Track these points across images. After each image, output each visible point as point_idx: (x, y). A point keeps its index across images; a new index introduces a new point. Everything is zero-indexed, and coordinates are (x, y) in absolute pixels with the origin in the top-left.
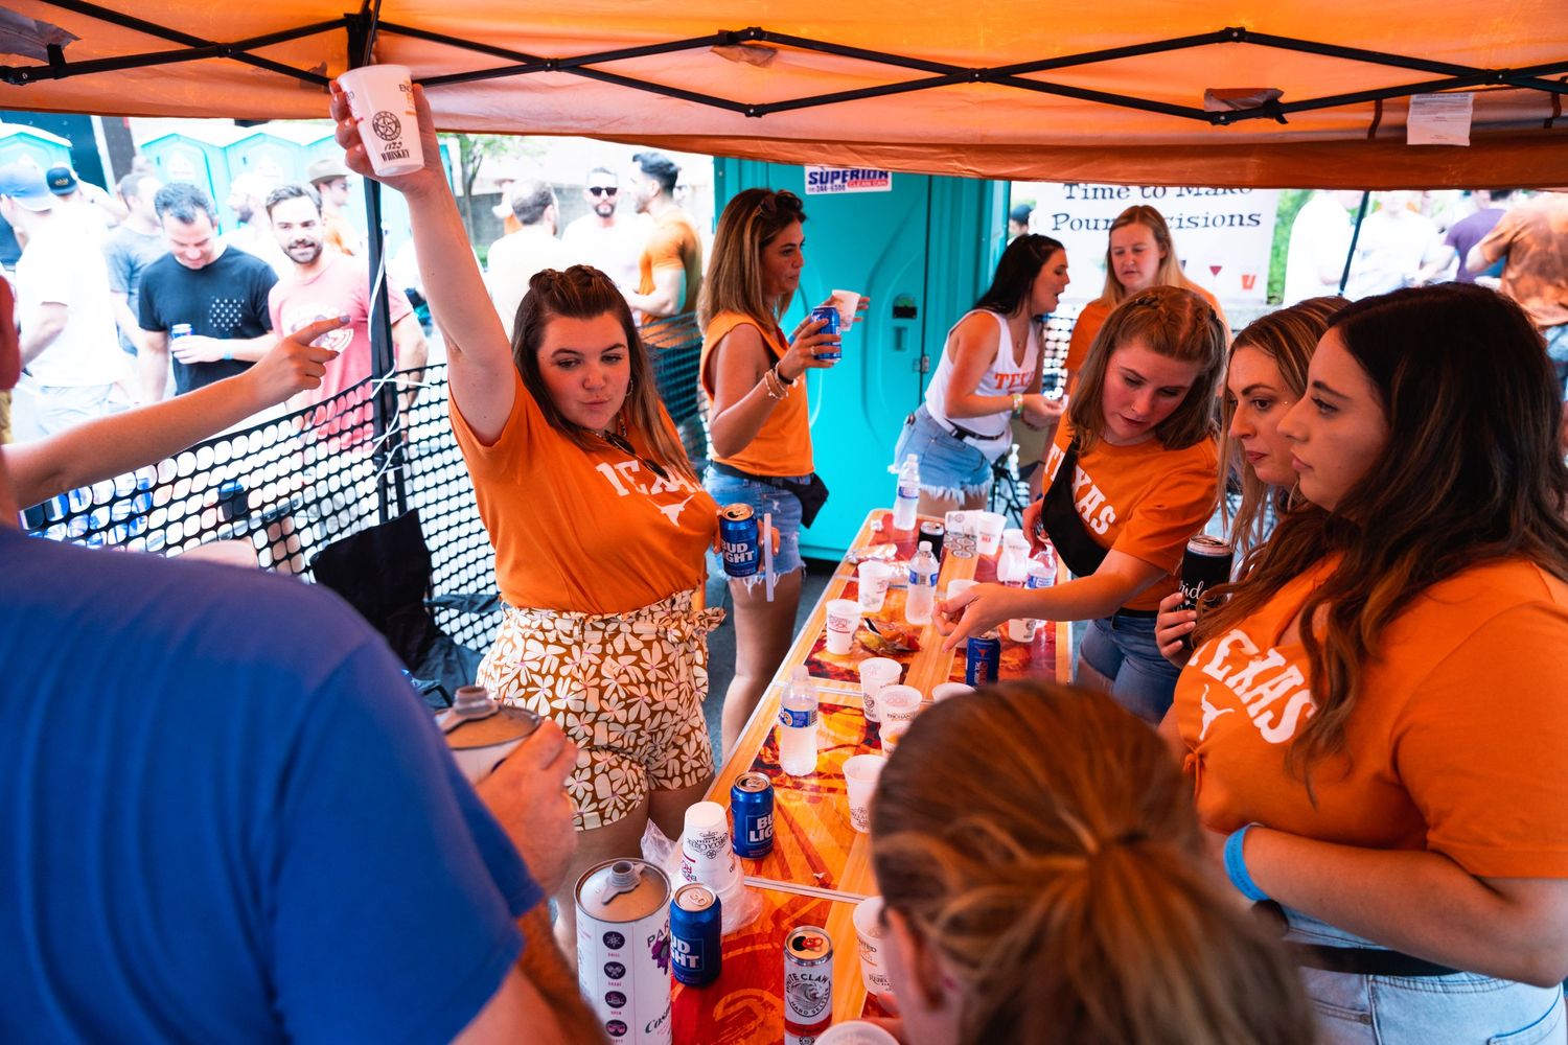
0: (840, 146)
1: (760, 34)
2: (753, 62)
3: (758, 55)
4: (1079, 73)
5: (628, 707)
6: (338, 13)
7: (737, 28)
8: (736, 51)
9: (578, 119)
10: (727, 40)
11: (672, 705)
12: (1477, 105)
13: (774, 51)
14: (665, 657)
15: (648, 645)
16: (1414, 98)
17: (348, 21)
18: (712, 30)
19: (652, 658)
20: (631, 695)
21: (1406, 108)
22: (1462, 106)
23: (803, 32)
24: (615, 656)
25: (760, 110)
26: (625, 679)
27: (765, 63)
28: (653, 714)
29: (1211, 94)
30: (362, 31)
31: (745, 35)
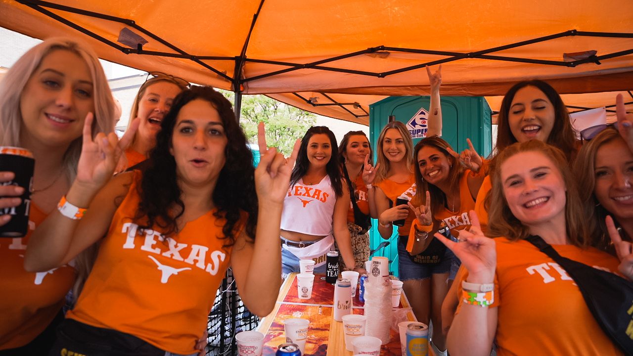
0: (416, 88)
1: (383, 48)
2: (381, 57)
3: (381, 55)
7: (375, 46)
8: (374, 54)
10: (371, 51)
13: (390, 53)
17: (236, 58)
18: (365, 48)
23: (401, 46)
25: (383, 75)
27: (385, 58)
29: (566, 55)
30: (241, 60)
31: (378, 48)
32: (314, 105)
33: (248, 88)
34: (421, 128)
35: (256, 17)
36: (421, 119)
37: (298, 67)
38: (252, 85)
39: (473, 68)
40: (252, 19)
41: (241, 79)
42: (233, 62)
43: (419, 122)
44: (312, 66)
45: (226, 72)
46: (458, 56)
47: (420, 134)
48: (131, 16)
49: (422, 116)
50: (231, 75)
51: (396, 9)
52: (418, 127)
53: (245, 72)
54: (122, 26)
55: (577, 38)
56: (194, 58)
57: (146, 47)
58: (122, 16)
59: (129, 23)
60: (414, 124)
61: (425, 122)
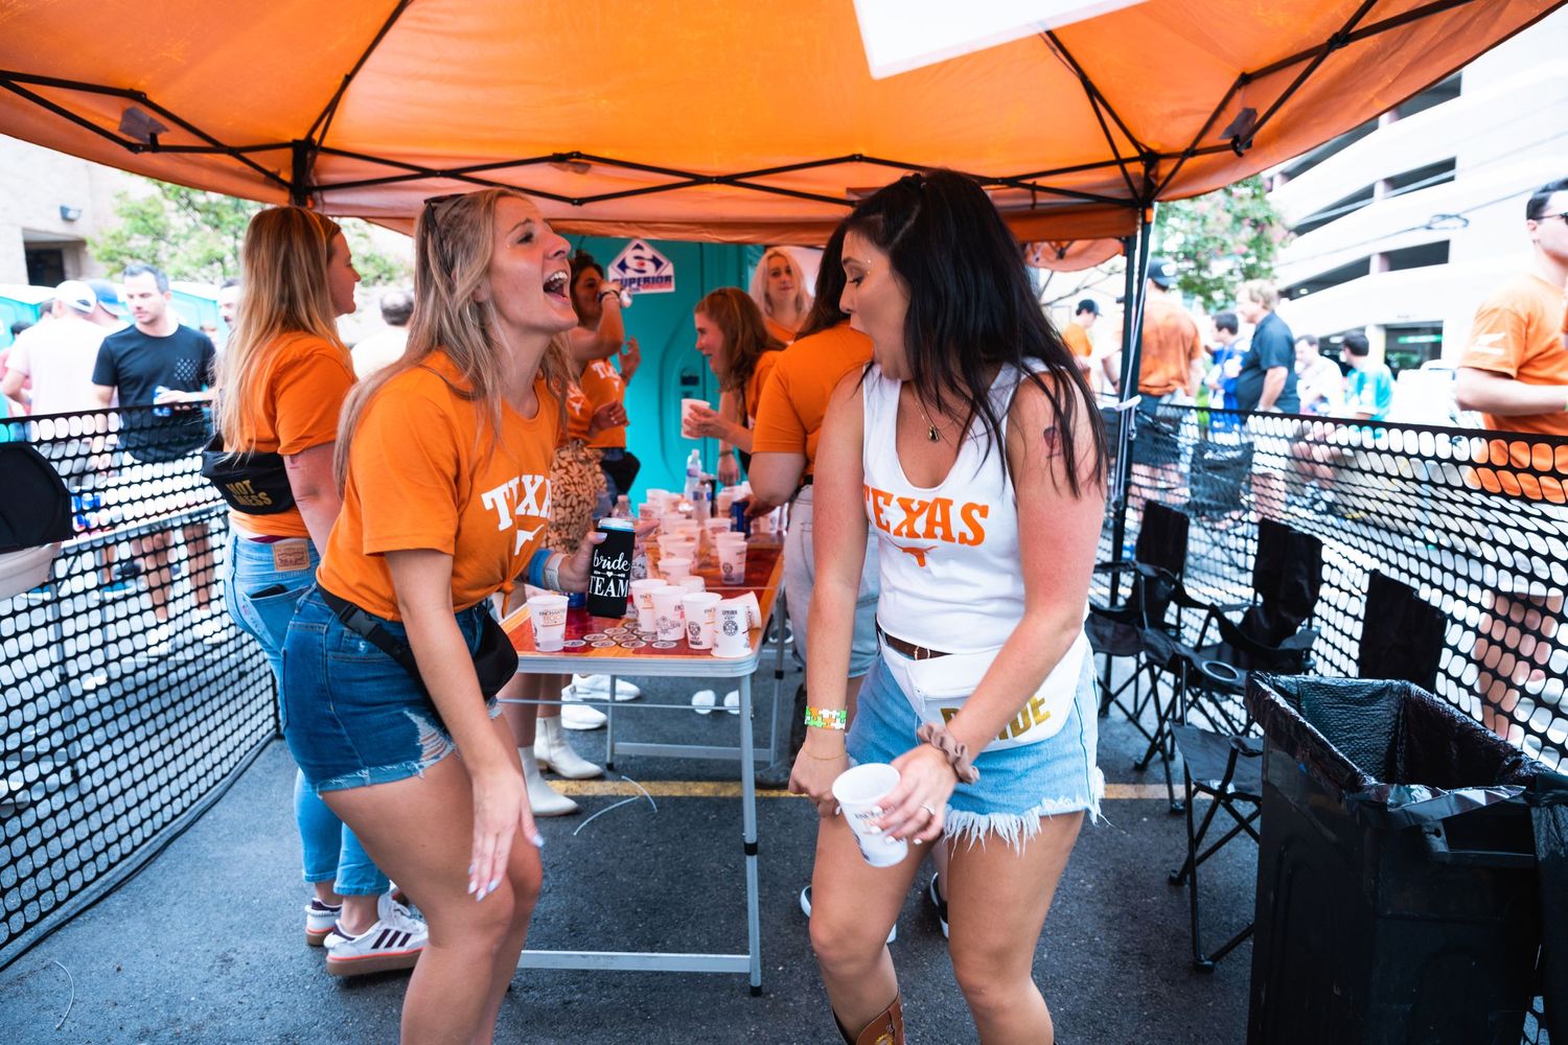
0: (633, 225)
1: (579, 155)
2: (576, 172)
3: (578, 167)
4: (777, 179)
5: (566, 497)
6: (289, 139)
7: (565, 151)
8: (565, 165)
10: (558, 159)
11: (588, 499)
13: (589, 165)
14: (580, 471)
15: (570, 463)
17: (295, 145)
18: (548, 153)
19: (574, 470)
20: (567, 490)
23: (607, 154)
24: (554, 470)
25: (581, 201)
26: (562, 482)
27: (584, 172)
28: (579, 502)
29: (850, 190)
30: (305, 151)
31: (570, 155)
33: (324, 204)
34: (636, 275)
35: (349, 78)
36: (637, 258)
37: (427, 173)
38: (332, 198)
39: (721, 198)
40: (339, 82)
41: (308, 184)
42: (289, 152)
43: (632, 263)
44: (455, 174)
45: (279, 172)
46: (699, 179)
47: (634, 286)
48: (141, 84)
49: (638, 252)
50: (286, 176)
51: (604, 102)
52: (630, 274)
53: (316, 174)
54: (129, 104)
55: (864, 165)
56: (235, 152)
57: (163, 139)
58: (126, 84)
59: (138, 96)
60: (623, 266)
61: (643, 264)
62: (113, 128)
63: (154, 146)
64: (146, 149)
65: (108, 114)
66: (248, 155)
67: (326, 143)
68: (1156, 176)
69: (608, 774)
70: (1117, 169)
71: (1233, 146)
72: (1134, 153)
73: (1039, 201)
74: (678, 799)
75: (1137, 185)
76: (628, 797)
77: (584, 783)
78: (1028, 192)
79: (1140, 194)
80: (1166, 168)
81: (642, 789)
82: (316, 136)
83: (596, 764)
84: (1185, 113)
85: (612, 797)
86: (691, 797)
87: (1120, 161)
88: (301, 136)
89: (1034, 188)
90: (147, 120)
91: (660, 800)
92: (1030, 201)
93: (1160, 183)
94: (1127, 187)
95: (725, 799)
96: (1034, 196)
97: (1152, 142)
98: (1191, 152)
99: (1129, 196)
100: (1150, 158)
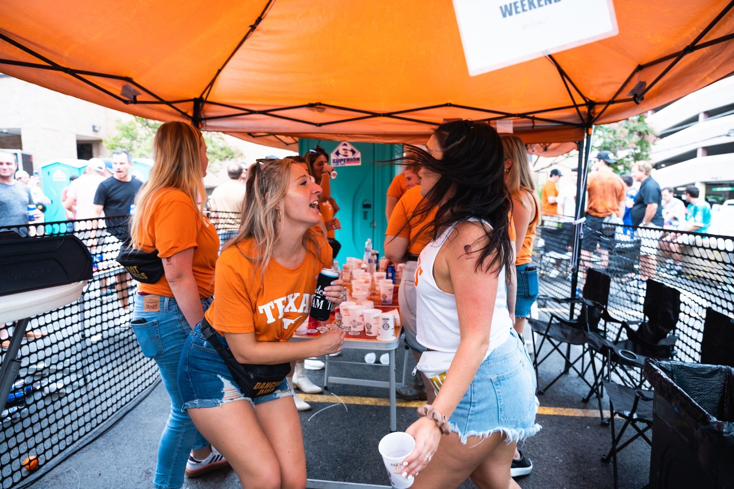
0: (343, 135)
1: (320, 104)
2: (319, 111)
3: (319, 109)
4: (411, 114)
6: (192, 98)
7: (314, 102)
8: (314, 108)
9: (265, 128)
10: (311, 106)
12: (514, 123)
13: (324, 109)
16: (498, 121)
17: (195, 100)
18: (306, 103)
21: (496, 124)
22: (510, 123)
23: (333, 104)
25: (320, 125)
27: (322, 112)
30: (199, 103)
31: (316, 104)
32: (254, 137)
33: (206, 126)
34: (344, 157)
35: (220, 71)
36: (344, 149)
37: (252, 112)
38: (210, 123)
39: (384, 123)
40: (215, 73)
41: (200, 117)
42: (192, 103)
43: (342, 152)
44: (264, 113)
45: (187, 112)
46: (375, 115)
47: (343, 162)
48: (130, 75)
49: (345, 147)
50: (190, 114)
51: (333, 80)
52: (341, 157)
53: (203, 113)
54: (125, 83)
55: (452, 108)
56: (169, 103)
57: (139, 98)
58: (124, 74)
59: (129, 80)
60: (338, 153)
61: (347, 153)
62: (118, 93)
63: (135, 102)
64: (131, 102)
65: (116, 87)
66: (174, 105)
67: (208, 99)
68: (594, 113)
69: (325, 392)
70: (574, 110)
71: (634, 99)
72: (583, 102)
73: (536, 124)
74: (357, 406)
75: (584, 117)
76: (334, 404)
77: (314, 396)
78: (531, 120)
79: (586, 121)
80: (599, 109)
81: (340, 400)
82: (204, 96)
83: (319, 386)
84: (609, 83)
85: (327, 403)
86: (364, 405)
87: (576, 106)
88: (198, 96)
89: (533, 118)
90: (132, 90)
91: (349, 406)
92: (531, 125)
93: (596, 116)
94: (579, 118)
95: (380, 407)
96: (533, 122)
97: (592, 97)
98: (612, 102)
99: (580, 122)
100: (591, 104)
